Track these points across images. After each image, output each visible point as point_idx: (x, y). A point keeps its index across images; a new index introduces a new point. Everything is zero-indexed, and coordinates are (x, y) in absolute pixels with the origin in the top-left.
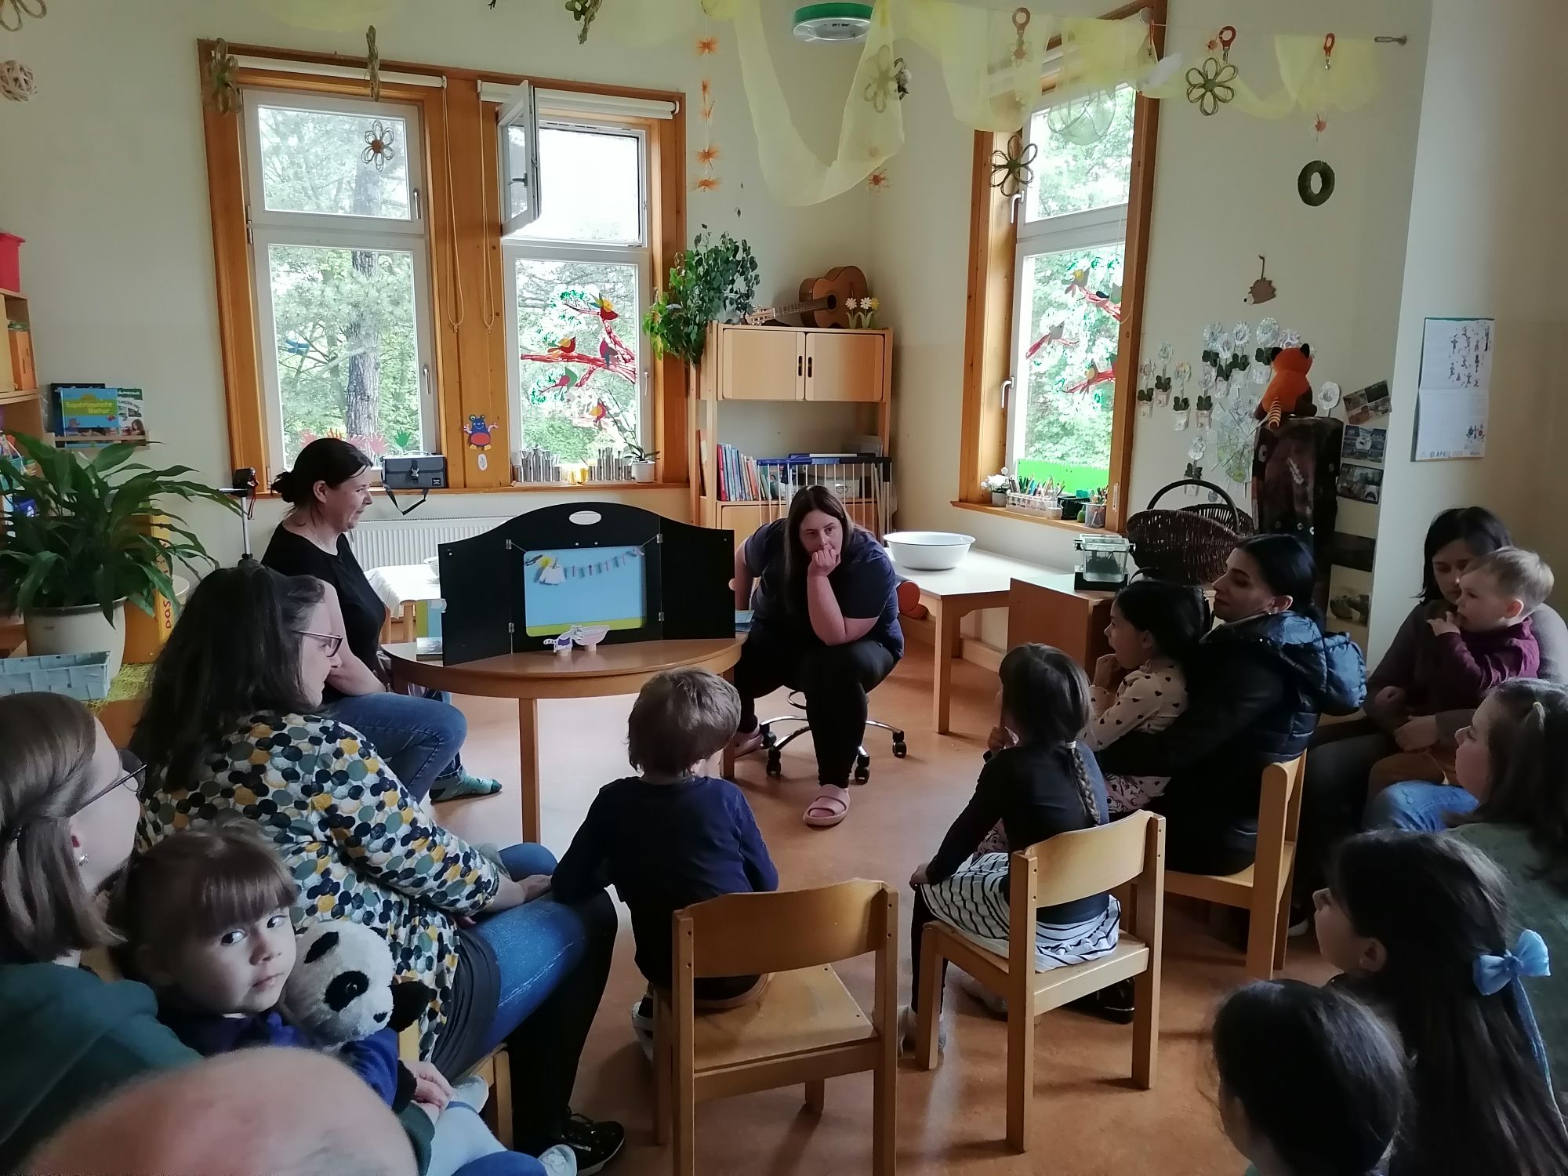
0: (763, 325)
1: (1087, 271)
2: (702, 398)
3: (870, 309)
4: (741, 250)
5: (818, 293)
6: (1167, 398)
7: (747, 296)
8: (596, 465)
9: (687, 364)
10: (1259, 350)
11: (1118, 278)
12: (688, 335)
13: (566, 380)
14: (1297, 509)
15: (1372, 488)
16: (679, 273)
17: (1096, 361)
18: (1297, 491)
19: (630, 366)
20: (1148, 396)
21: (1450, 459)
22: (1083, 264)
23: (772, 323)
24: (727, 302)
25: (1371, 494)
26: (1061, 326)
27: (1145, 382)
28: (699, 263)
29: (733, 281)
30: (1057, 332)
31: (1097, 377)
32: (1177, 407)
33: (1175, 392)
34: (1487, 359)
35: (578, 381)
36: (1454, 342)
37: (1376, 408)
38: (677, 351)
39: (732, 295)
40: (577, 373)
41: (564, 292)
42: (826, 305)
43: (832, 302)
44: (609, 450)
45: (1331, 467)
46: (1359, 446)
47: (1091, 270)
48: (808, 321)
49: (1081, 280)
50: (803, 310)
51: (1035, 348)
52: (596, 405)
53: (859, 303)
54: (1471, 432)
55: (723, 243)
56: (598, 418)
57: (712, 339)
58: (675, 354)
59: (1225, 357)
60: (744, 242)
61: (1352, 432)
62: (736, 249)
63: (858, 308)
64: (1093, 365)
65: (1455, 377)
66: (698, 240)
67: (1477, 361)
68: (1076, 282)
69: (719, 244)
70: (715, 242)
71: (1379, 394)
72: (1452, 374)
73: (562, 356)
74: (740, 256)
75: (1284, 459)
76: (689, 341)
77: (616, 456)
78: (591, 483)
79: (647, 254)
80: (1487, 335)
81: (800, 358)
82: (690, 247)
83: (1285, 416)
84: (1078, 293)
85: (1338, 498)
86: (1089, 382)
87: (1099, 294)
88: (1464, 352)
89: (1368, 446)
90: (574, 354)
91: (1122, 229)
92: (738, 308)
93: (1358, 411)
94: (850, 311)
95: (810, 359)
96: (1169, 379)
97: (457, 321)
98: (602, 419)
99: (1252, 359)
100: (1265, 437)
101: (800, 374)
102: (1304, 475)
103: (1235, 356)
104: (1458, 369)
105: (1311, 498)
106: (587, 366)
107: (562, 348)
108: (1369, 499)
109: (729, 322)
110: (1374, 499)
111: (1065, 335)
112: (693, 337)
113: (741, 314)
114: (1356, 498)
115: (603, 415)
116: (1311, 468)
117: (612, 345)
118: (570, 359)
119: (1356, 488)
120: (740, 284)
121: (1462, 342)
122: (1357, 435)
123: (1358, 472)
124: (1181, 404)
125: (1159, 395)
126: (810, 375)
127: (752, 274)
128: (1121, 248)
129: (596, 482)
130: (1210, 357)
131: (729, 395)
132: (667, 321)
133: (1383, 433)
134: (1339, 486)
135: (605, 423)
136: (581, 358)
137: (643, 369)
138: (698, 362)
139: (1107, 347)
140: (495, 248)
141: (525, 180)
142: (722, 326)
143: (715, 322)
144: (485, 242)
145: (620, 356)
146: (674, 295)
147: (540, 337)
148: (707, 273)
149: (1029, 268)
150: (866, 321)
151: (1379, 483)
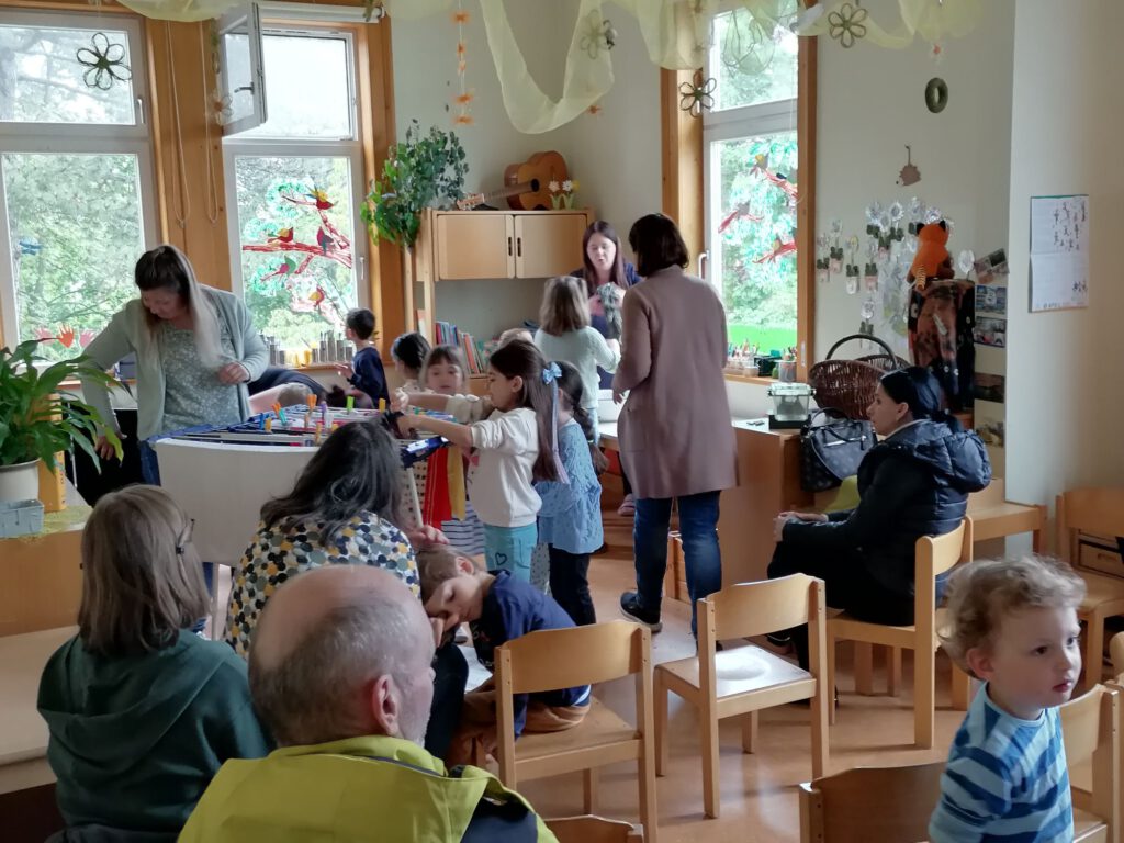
0: (473, 209)
1: (767, 156)
2: (419, 279)
3: (571, 191)
4: (449, 141)
5: (523, 177)
6: (841, 267)
7: (457, 183)
8: (318, 347)
9: (402, 247)
10: (911, 225)
11: (792, 161)
12: (404, 222)
13: (285, 268)
14: (944, 355)
15: (999, 335)
16: (392, 163)
17: (780, 234)
18: (942, 341)
19: (345, 252)
20: (825, 265)
21: (1060, 309)
22: (764, 149)
23: (482, 207)
24: (439, 190)
25: (998, 340)
26: (748, 204)
27: (822, 253)
28: (412, 154)
29: (443, 170)
30: (743, 210)
31: (782, 248)
32: (849, 274)
33: (847, 260)
34: (1085, 227)
35: (297, 269)
36: (1056, 215)
37: (997, 271)
38: (393, 236)
39: (443, 183)
40: (295, 260)
41: (281, 185)
42: (530, 188)
43: (535, 185)
44: (330, 333)
45: (968, 320)
46: (988, 302)
47: (770, 155)
48: (514, 204)
49: (762, 163)
50: (509, 194)
51: (726, 223)
52: (315, 290)
53: (561, 186)
54: (1076, 286)
55: (433, 135)
56: (318, 303)
57: (427, 224)
58: (391, 240)
59: (884, 230)
60: (452, 134)
61: (981, 290)
62: (445, 140)
63: (561, 191)
64: (778, 239)
65: (1059, 243)
66: (409, 134)
67: (1077, 230)
68: (758, 165)
69: (428, 135)
70: (425, 134)
71: (999, 259)
72: (1057, 240)
73: (282, 246)
74: (448, 147)
75: (930, 315)
76: (405, 227)
77: (336, 339)
78: (315, 365)
79: (359, 146)
80: (1083, 208)
81: (510, 239)
82: (401, 139)
83: (929, 280)
84: (761, 175)
85: (975, 345)
86: (776, 253)
87: (779, 176)
88: (1066, 223)
89: (994, 302)
90: (292, 243)
91: (793, 120)
92: (449, 195)
93: (984, 273)
94: (553, 194)
95: (519, 240)
96: (841, 250)
97: (183, 217)
98: (321, 304)
99: (906, 232)
100: (916, 298)
101: (510, 254)
102: (947, 327)
103: (892, 230)
104: (1061, 236)
105: (953, 346)
106: (307, 254)
107: (281, 238)
108: (998, 344)
109: (441, 208)
110: (1001, 344)
111: (751, 211)
112: (409, 223)
113: (452, 200)
114: (988, 343)
115: (322, 298)
116: (952, 321)
117: (327, 233)
118: (289, 248)
119: (987, 337)
120: (450, 172)
121: (1063, 215)
122: (986, 293)
123: (988, 322)
124: (853, 271)
125: (834, 264)
126: (519, 254)
127: (461, 163)
128: (794, 136)
129: (319, 363)
130: (873, 230)
131: (444, 276)
132: (383, 209)
133: (1003, 290)
134: (975, 335)
135: (324, 307)
136: (300, 246)
137: (358, 254)
138: (412, 246)
139: (787, 224)
140: (217, 148)
141: (251, 89)
142: (436, 212)
143: (429, 209)
144: (208, 143)
145: (335, 243)
146: (387, 185)
147: (259, 228)
148: (419, 163)
149: (717, 151)
150: (568, 202)
151: (1003, 331)
